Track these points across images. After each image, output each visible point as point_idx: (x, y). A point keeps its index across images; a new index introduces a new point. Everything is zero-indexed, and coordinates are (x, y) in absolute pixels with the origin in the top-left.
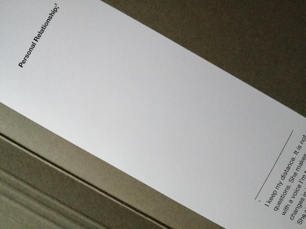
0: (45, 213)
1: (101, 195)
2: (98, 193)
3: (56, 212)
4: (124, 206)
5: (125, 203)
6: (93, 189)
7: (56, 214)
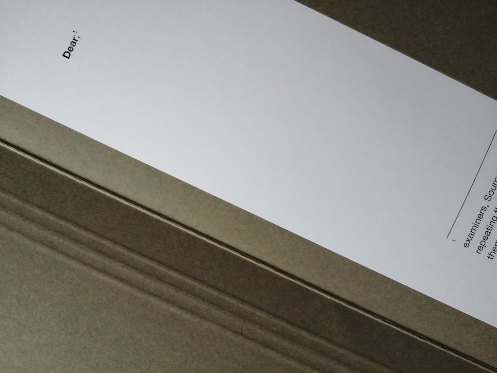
0: (104, 267)
1: (188, 235)
2: (183, 231)
3: (122, 264)
4: (224, 248)
5: (225, 244)
6: (175, 226)
7: (122, 266)
